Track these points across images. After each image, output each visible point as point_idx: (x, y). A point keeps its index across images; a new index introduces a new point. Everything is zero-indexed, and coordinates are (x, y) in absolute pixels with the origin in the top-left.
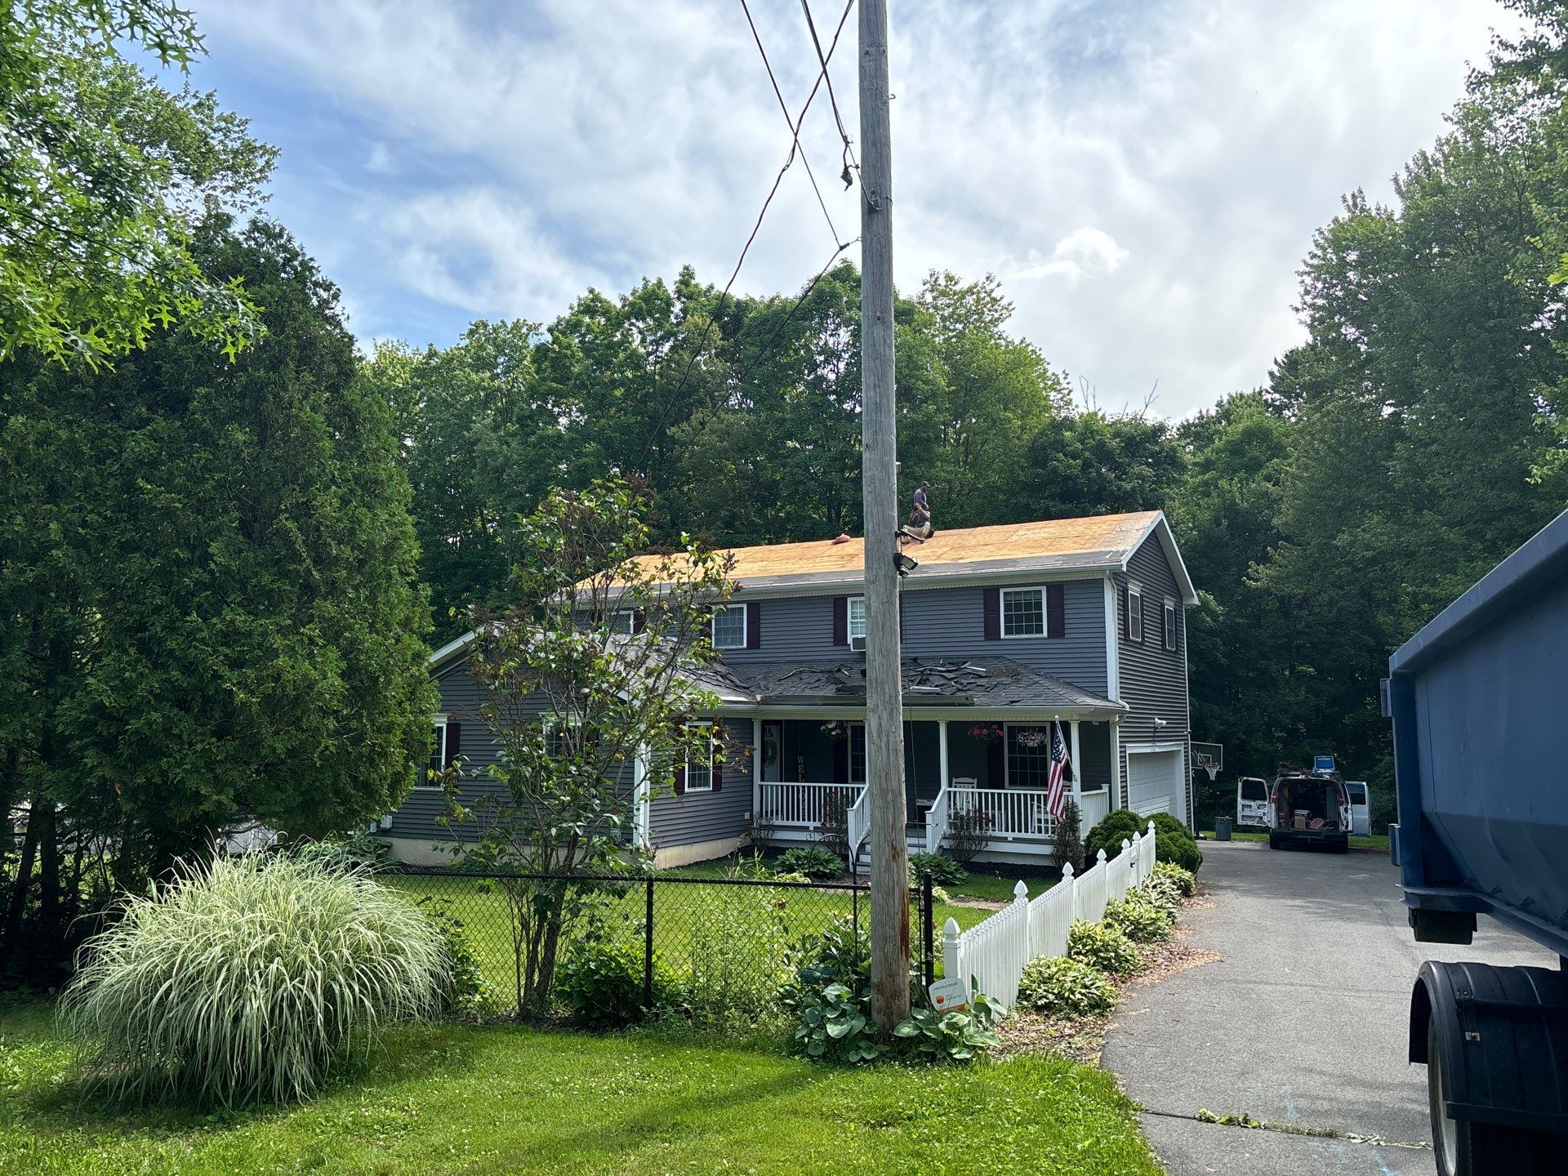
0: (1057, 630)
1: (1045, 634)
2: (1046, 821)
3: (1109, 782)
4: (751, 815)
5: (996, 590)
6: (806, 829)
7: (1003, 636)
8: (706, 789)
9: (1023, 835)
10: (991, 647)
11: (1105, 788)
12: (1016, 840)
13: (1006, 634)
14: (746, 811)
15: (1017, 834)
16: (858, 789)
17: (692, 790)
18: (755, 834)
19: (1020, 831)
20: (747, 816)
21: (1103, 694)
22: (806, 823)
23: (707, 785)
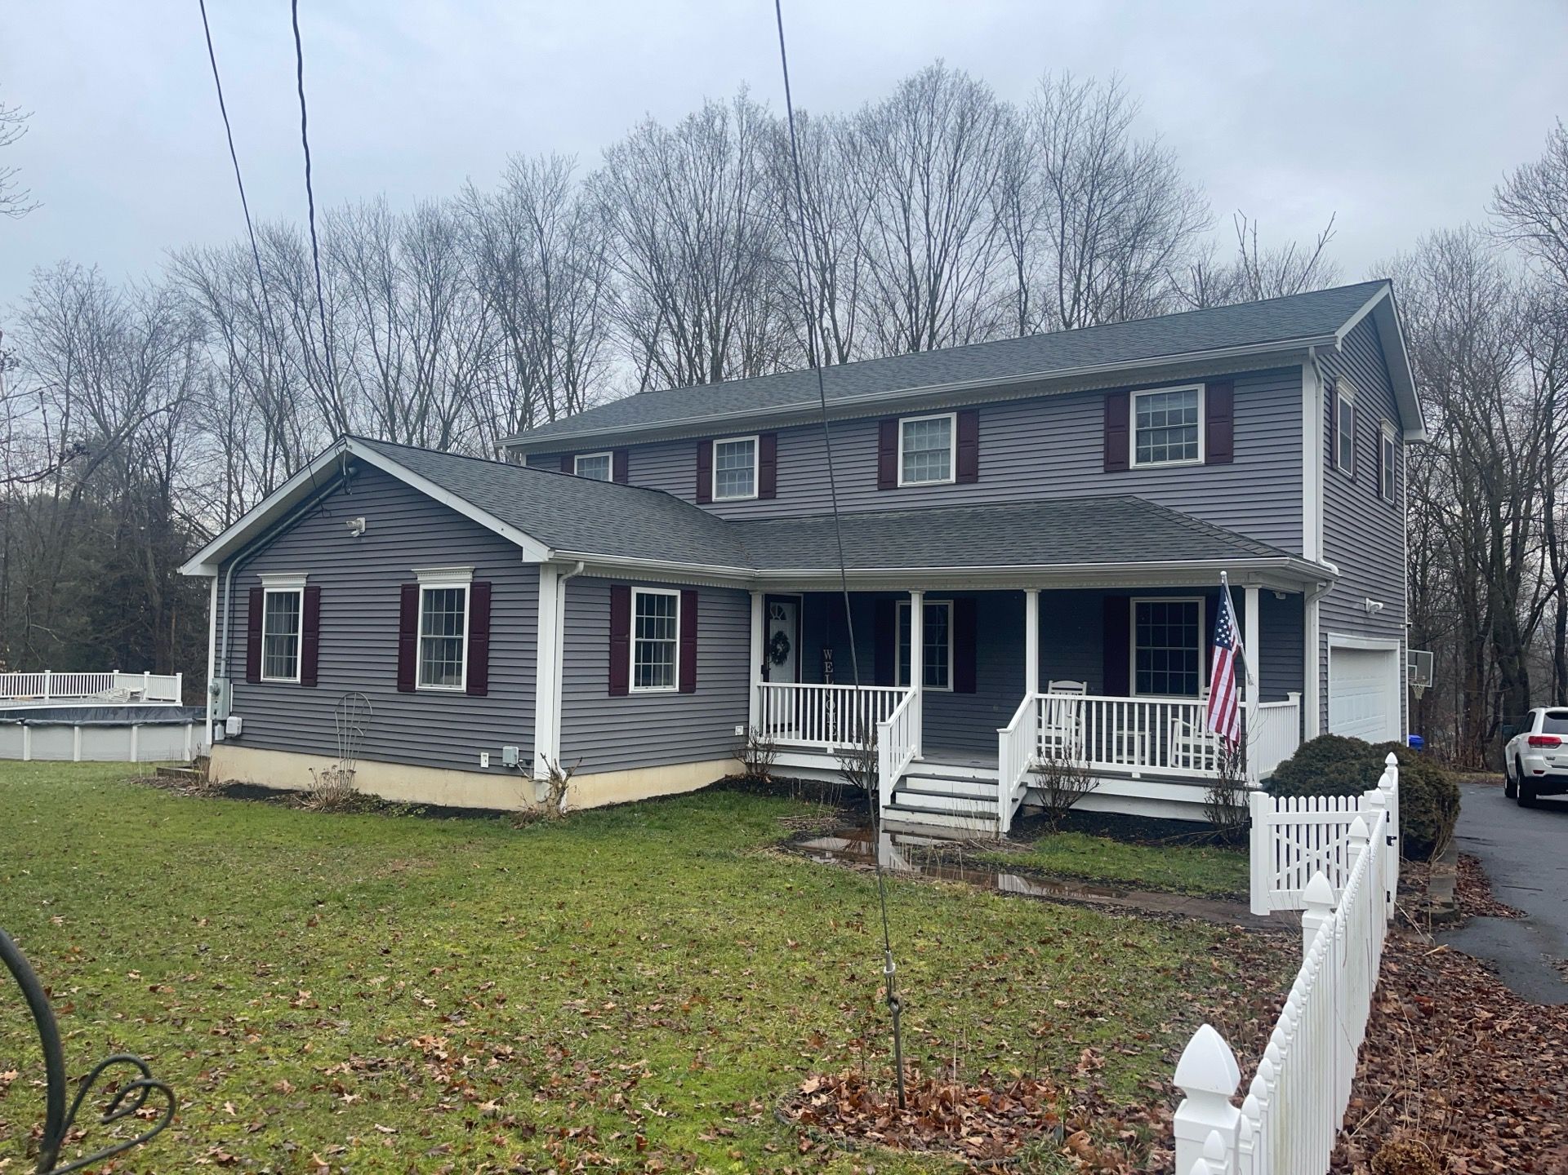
0: (1220, 453)
1: (1201, 458)
2: (1198, 749)
3: (1301, 689)
4: (746, 729)
5: (1124, 394)
6: (822, 751)
7: (1133, 464)
8: (669, 689)
9: (1158, 770)
10: (1116, 485)
11: (1294, 698)
12: (1146, 778)
13: (1138, 461)
14: (739, 723)
15: (1148, 769)
16: (900, 694)
17: (642, 689)
18: (751, 758)
19: (1153, 763)
20: (740, 730)
21: (1295, 551)
22: (823, 744)
23: (670, 682)
